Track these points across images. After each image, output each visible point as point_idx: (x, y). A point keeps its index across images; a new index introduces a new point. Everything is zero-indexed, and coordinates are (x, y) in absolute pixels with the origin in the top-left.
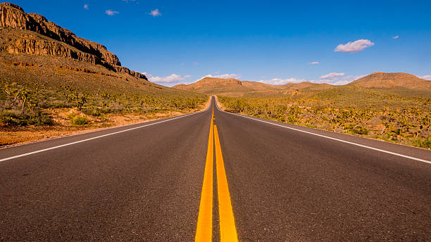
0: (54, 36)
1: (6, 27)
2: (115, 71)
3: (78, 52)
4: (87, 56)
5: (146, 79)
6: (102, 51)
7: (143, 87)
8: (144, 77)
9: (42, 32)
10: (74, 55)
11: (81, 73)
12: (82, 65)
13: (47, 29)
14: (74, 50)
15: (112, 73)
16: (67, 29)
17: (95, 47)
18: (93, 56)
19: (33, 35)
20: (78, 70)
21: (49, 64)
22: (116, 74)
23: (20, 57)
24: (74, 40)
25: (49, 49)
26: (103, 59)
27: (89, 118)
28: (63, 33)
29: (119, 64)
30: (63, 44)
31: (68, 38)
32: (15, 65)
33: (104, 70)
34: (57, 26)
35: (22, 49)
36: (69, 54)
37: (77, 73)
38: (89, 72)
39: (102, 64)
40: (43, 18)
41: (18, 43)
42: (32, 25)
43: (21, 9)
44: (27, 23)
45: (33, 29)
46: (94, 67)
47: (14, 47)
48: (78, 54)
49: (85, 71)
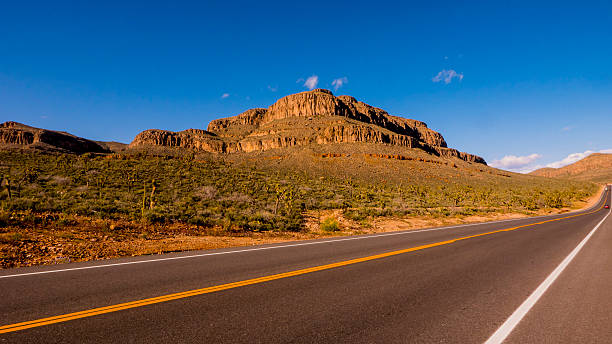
0: (364, 119)
1: (316, 115)
2: (438, 155)
3: (391, 134)
4: (402, 138)
5: (485, 164)
6: (421, 130)
7: (478, 175)
8: (481, 161)
9: (351, 116)
10: (386, 139)
11: (393, 160)
12: (390, 150)
13: (356, 112)
14: (386, 132)
15: (434, 157)
16: (378, 107)
17: (411, 125)
18: (409, 138)
19: (341, 120)
20: (390, 157)
21: (358, 153)
22: (440, 159)
23: (329, 147)
24: (386, 119)
25: (358, 134)
26: (422, 141)
28: (373, 114)
29: (444, 145)
30: (373, 126)
31: (378, 118)
32: (324, 156)
33: (423, 154)
34: (368, 106)
35: (330, 137)
36: (380, 138)
37: (389, 160)
38: (403, 158)
39: (420, 146)
40: (353, 99)
41: (327, 132)
42: (341, 109)
43: (331, 93)
44: (337, 108)
45: (342, 114)
46: (410, 152)
47: (322, 138)
48: (391, 136)
49: (399, 158)
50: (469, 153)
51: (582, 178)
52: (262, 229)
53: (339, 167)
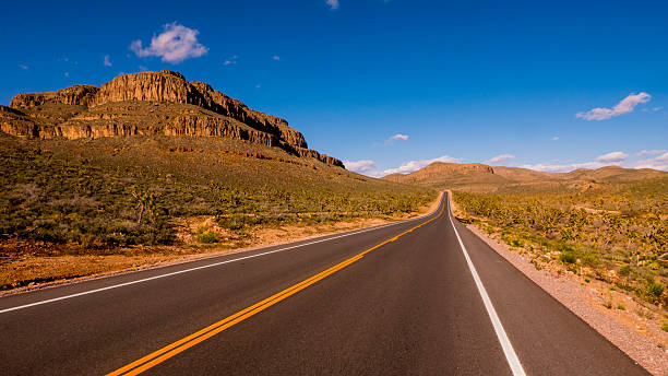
0: (221, 111)
1: (163, 101)
2: (298, 156)
3: (250, 130)
4: (262, 135)
5: (343, 167)
6: (282, 127)
7: (336, 178)
8: (339, 164)
9: (206, 107)
10: (244, 135)
11: (252, 159)
12: (254, 148)
13: (212, 102)
14: (245, 127)
15: (295, 159)
16: (237, 99)
17: (272, 122)
18: (269, 135)
19: (194, 110)
20: (248, 156)
21: (213, 148)
22: (300, 160)
23: (178, 140)
24: (245, 114)
25: (213, 127)
26: (283, 140)
27: (224, 233)
28: (231, 105)
29: (304, 145)
30: (231, 119)
31: (237, 112)
32: (172, 150)
33: (283, 154)
34: (225, 97)
35: (180, 129)
36: (238, 134)
37: (247, 159)
38: (263, 157)
39: (280, 146)
40: (208, 87)
41: (176, 122)
42: (194, 97)
43: (183, 77)
44: (189, 95)
45: (195, 103)
46: (270, 151)
47: (171, 127)
48: (250, 133)
49: (258, 157)
50: (328, 155)
51: (426, 184)
52: (129, 243)
53: (189, 162)
